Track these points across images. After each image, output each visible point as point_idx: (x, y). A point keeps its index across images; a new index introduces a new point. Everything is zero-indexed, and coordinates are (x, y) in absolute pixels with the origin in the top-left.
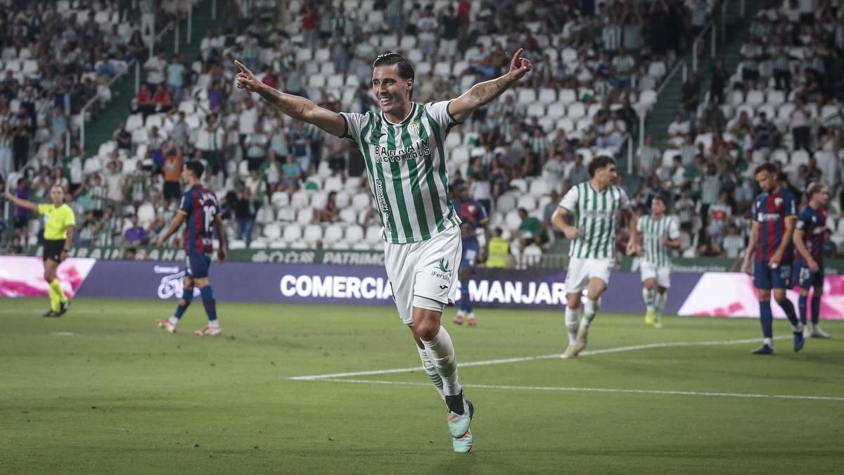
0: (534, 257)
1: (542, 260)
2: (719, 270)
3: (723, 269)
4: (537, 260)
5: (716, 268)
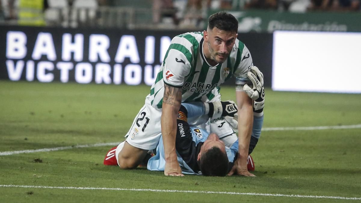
0: (87, 10)
1: (98, 14)
2: (337, 29)
3: (344, 27)
4: (92, 14)
5: (334, 26)
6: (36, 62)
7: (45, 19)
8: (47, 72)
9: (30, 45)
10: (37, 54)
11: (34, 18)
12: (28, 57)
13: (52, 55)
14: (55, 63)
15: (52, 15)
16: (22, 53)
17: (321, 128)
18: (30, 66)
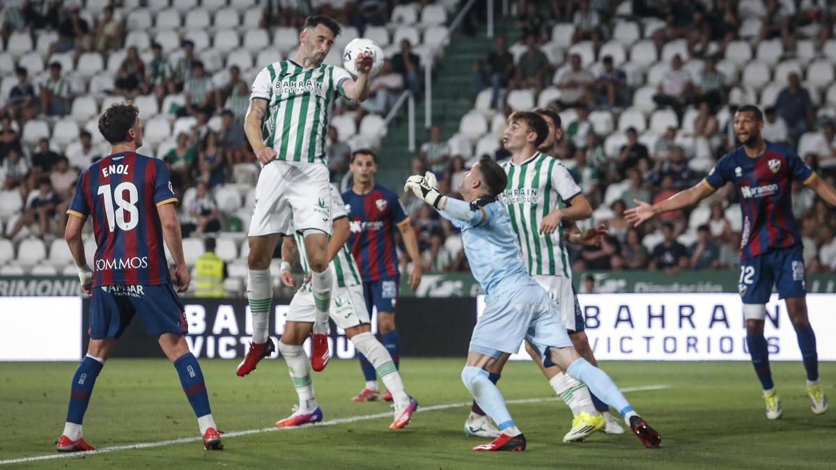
6: (217, 338)
7: (225, 290)
8: (229, 347)
9: (210, 319)
10: (217, 329)
11: (212, 289)
12: (208, 332)
13: (234, 329)
14: (237, 337)
15: (232, 284)
16: (201, 328)
17: (532, 401)
18: (211, 341)
